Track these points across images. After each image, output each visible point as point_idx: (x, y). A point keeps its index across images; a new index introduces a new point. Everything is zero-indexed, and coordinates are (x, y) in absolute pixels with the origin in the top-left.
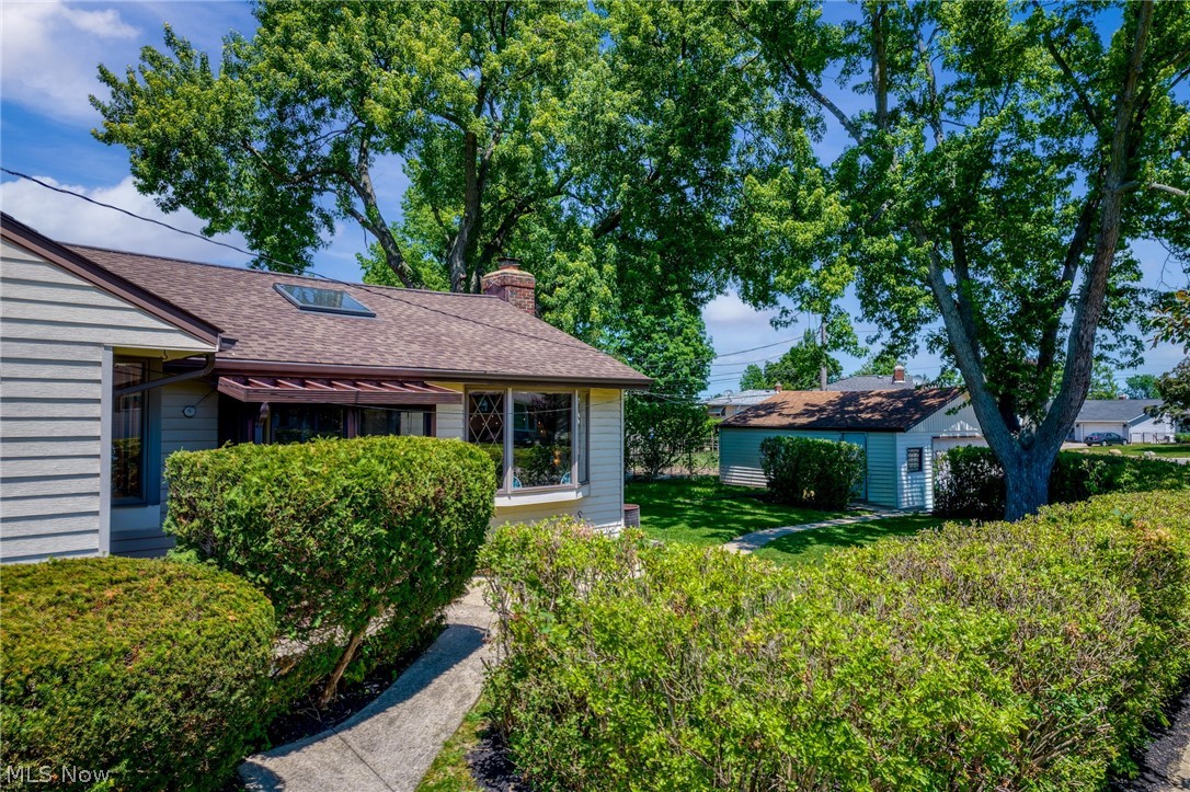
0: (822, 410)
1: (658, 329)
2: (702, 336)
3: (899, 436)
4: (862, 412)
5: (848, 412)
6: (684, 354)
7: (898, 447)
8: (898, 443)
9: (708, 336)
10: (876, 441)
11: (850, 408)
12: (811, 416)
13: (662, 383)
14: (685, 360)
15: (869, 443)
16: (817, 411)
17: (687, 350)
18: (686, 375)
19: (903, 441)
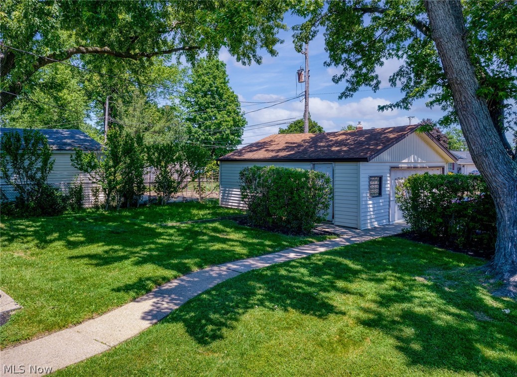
0: (299, 145)
1: (211, 106)
2: (238, 110)
3: (363, 166)
4: (331, 146)
5: (320, 147)
6: (227, 121)
7: (361, 176)
8: (361, 171)
9: (242, 111)
10: (342, 170)
11: (322, 144)
12: (291, 151)
13: (213, 140)
14: (227, 125)
15: (336, 171)
16: (295, 147)
17: (228, 119)
18: (228, 134)
19: (366, 170)
